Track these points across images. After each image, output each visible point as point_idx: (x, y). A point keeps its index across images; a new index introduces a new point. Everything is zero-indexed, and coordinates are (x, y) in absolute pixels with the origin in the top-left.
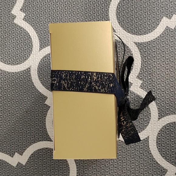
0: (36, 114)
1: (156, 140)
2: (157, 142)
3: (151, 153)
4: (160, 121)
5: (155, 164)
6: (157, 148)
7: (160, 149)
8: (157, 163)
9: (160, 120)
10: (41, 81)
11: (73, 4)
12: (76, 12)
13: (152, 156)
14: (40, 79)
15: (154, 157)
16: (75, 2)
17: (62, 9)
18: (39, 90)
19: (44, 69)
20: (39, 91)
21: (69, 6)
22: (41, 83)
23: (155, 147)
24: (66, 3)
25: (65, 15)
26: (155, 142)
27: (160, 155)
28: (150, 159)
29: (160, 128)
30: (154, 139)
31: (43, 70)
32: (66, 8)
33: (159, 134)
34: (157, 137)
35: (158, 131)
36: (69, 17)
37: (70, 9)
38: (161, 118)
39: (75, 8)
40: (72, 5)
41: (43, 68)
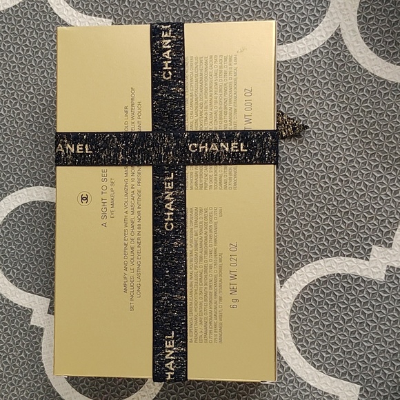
0: (20, 355)
1: (290, 333)
2: (294, 338)
3: (289, 368)
4: (285, 287)
5: (305, 390)
6: (299, 350)
7: (305, 352)
8: (309, 386)
9: (286, 284)
10: (10, 277)
11: (29, 93)
12: (39, 107)
13: (294, 373)
14: (7, 273)
15: (299, 375)
16: (32, 88)
17: (9, 111)
18: (10, 299)
19: (9, 250)
20: (12, 302)
21: (23, 101)
22: (11, 282)
23: (292, 350)
24: (15, 96)
25: (20, 122)
26: (290, 338)
27: (310, 365)
28: (292, 382)
29: (290, 303)
30: (285, 332)
31: (8, 252)
32: (18, 106)
33: (292, 317)
34: (290, 325)
35: (289, 312)
36: (28, 123)
37: (26, 105)
38: (286, 278)
39: (34, 100)
40: (27, 97)
41: (7, 248)
